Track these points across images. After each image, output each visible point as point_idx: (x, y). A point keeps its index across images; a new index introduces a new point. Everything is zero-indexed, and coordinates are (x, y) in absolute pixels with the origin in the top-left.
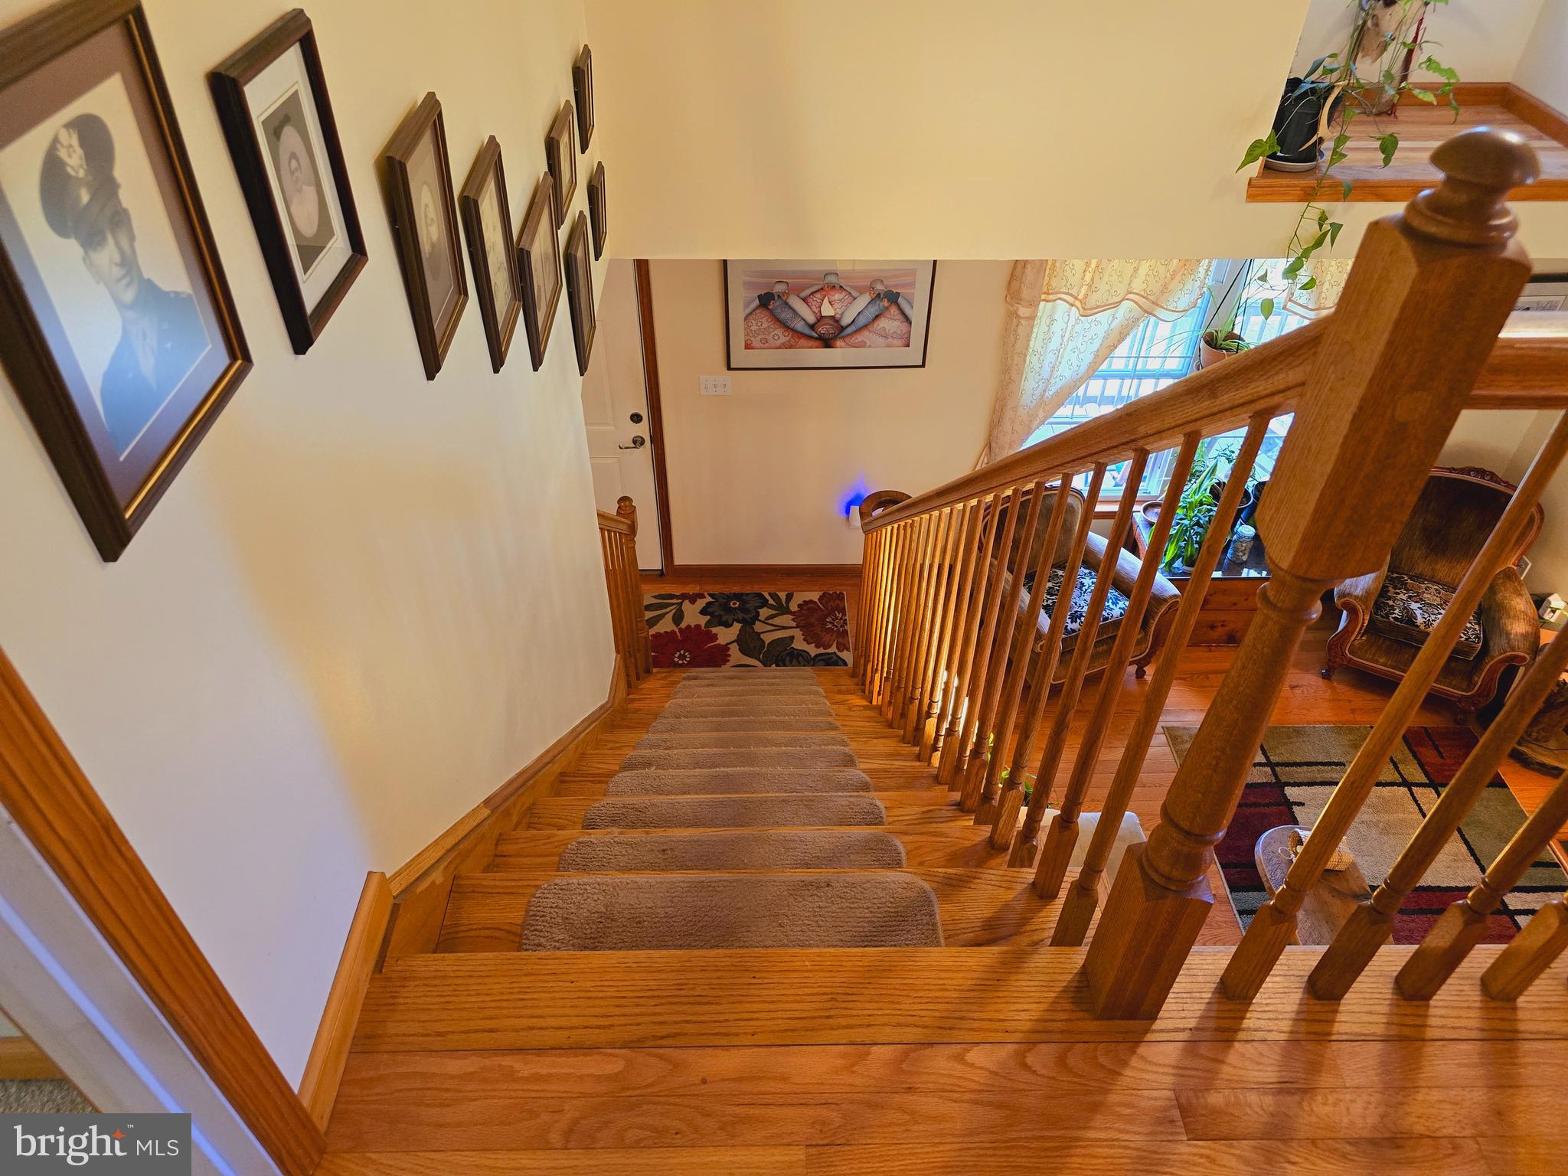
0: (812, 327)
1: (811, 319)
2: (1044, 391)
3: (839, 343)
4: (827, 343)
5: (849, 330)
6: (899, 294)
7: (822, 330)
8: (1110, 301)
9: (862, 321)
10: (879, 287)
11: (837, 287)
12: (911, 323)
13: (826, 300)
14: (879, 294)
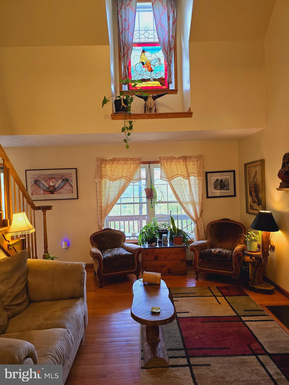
0: (48, 188)
1: (48, 186)
2: (107, 202)
3: (55, 192)
4: (52, 192)
5: (57, 189)
6: (69, 179)
7: (51, 189)
8: (118, 177)
9: (60, 187)
10: (63, 178)
11: (53, 178)
12: (72, 187)
13: (51, 181)
14: (64, 179)
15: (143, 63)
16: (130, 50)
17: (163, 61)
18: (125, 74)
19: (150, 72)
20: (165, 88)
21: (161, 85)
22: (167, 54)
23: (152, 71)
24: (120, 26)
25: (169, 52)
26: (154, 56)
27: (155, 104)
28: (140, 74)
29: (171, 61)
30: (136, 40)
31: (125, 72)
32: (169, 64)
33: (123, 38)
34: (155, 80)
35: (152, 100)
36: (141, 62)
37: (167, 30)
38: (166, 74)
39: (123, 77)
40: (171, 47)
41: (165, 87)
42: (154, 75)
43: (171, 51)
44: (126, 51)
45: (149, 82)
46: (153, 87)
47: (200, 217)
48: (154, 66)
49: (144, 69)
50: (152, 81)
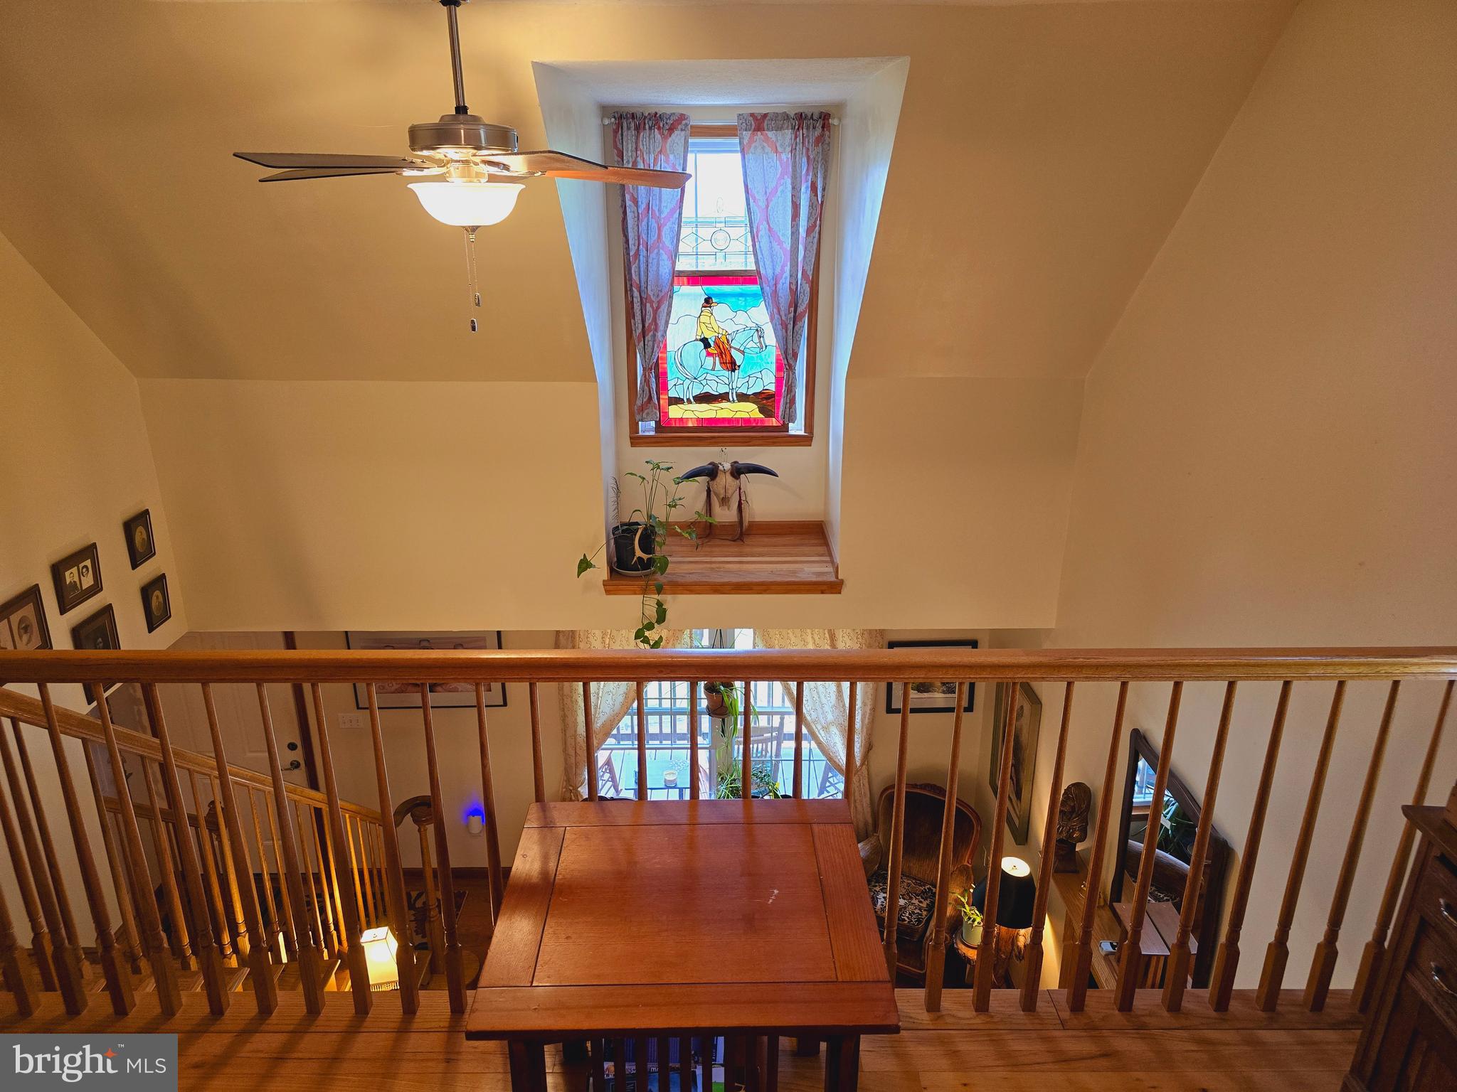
15: (705, 342)
16: (664, 308)
17: (771, 338)
18: (648, 392)
19: (727, 373)
20: (774, 425)
21: (762, 416)
22: (784, 331)
23: (732, 366)
24: (631, 235)
25: (790, 327)
26: (742, 318)
27: (740, 489)
28: (695, 379)
29: (795, 356)
30: (684, 265)
31: (646, 388)
32: (790, 366)
33: (642, 273)
34: (743, 397)
35: (729, 478)
36: (699, 338)
37: (788, 245)
38: (779, 381)
39: (639, 403)
40: (800, 310)
41: (773, 422)
42: (742, 382)
43: (799, 324)
44: (650, 321)
45: (724, 405)
46: (737, 420)
47: (862, 764)
48: (743, 352)
49: (710, 360)
50: (734, 401)
